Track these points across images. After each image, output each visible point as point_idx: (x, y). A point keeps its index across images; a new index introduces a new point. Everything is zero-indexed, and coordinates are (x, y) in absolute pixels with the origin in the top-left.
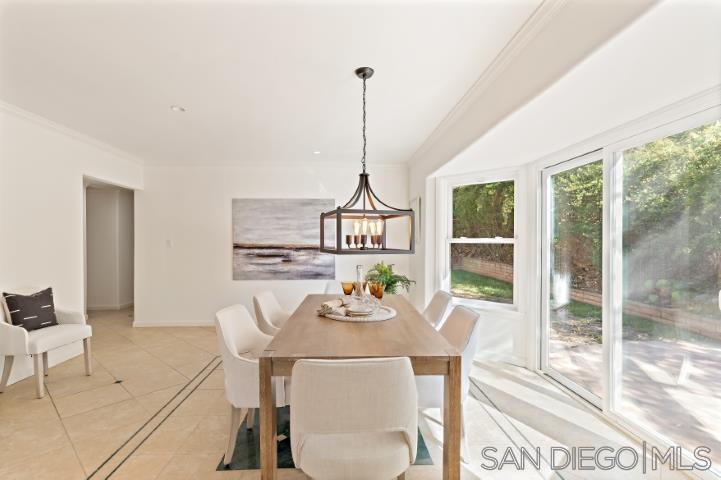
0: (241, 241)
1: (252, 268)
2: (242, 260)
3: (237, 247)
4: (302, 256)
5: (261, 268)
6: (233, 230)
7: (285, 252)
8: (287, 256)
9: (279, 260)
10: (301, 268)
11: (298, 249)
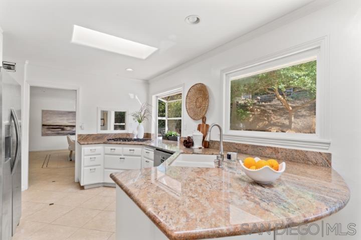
0: (45, 123)
1: (50, 132)
2: (46, 130)
3: (43, 125)
4: (68, 128)
5: (53, 132)
6: (42, 120)
7: (62, 127)
8: (63, 128)
9: (60, 129)
10: (68, 132)
11: (67, 126)
